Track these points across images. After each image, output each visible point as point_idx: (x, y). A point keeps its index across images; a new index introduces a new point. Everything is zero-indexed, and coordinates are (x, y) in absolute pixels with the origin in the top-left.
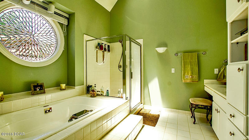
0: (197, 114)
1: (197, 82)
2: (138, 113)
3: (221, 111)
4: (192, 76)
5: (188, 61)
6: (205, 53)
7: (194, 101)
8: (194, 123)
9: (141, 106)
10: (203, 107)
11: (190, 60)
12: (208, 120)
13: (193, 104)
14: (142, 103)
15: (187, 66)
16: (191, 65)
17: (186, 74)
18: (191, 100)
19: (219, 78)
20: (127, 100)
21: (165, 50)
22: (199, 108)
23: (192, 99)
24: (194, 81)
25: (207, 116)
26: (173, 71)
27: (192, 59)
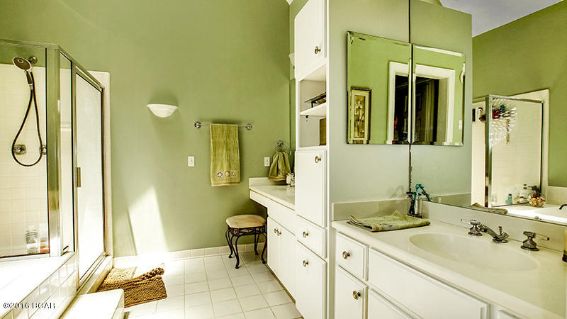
0: (241, 248)
1: (239, 183)
2: (101, 287)
3: (283, 231)
4: (229, 172)
5: (222, 140)
6: (250, 127)
7: (236, 223)
8: (237, 267)
9: (106, 264)
10: (250, 231)
11: (225, 139)
12: (257, 254)
13: (233, 229)
14: (107, 256)
15: (220, 151)
16: (227, 150)
17: (219, 168)
18: (230, 221)
19: (271, 175)
20: (66, 256)
21: (173, 111)
22: (245, 234)
23: (232, 219)
24: (233, 181)
25: (256, 246)
26: (191, 161)
27: (228, 136)
